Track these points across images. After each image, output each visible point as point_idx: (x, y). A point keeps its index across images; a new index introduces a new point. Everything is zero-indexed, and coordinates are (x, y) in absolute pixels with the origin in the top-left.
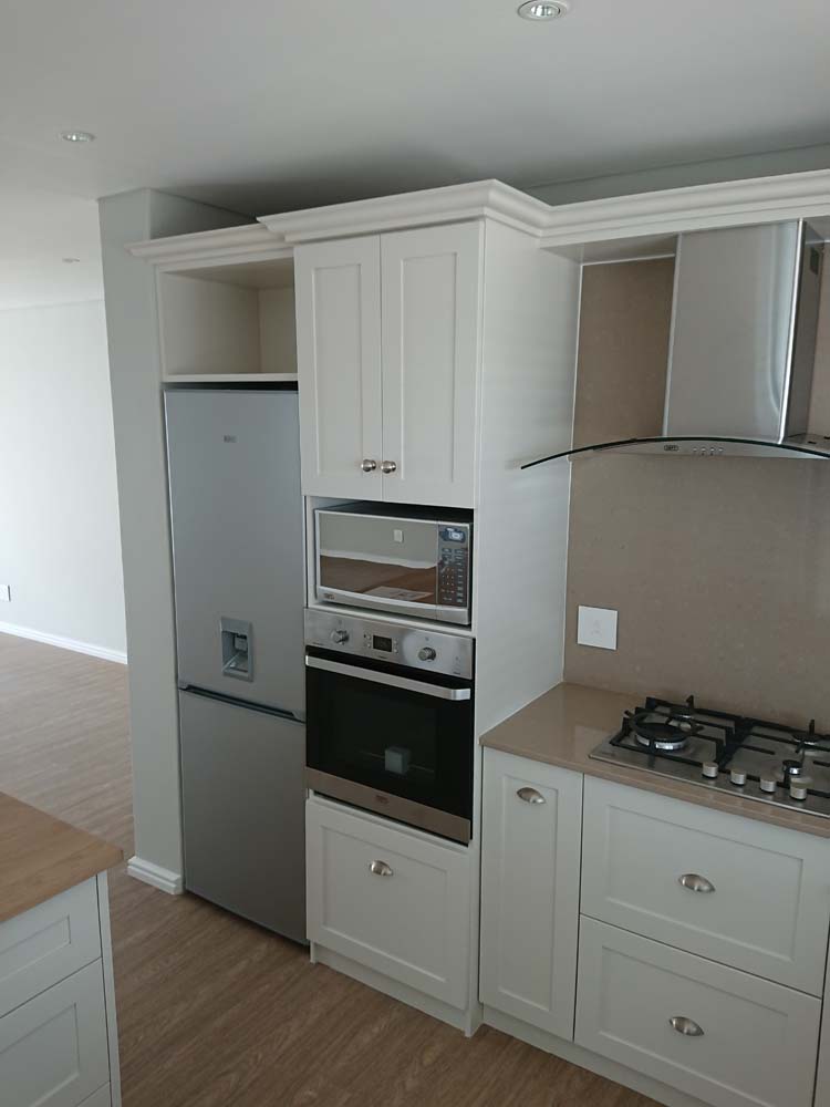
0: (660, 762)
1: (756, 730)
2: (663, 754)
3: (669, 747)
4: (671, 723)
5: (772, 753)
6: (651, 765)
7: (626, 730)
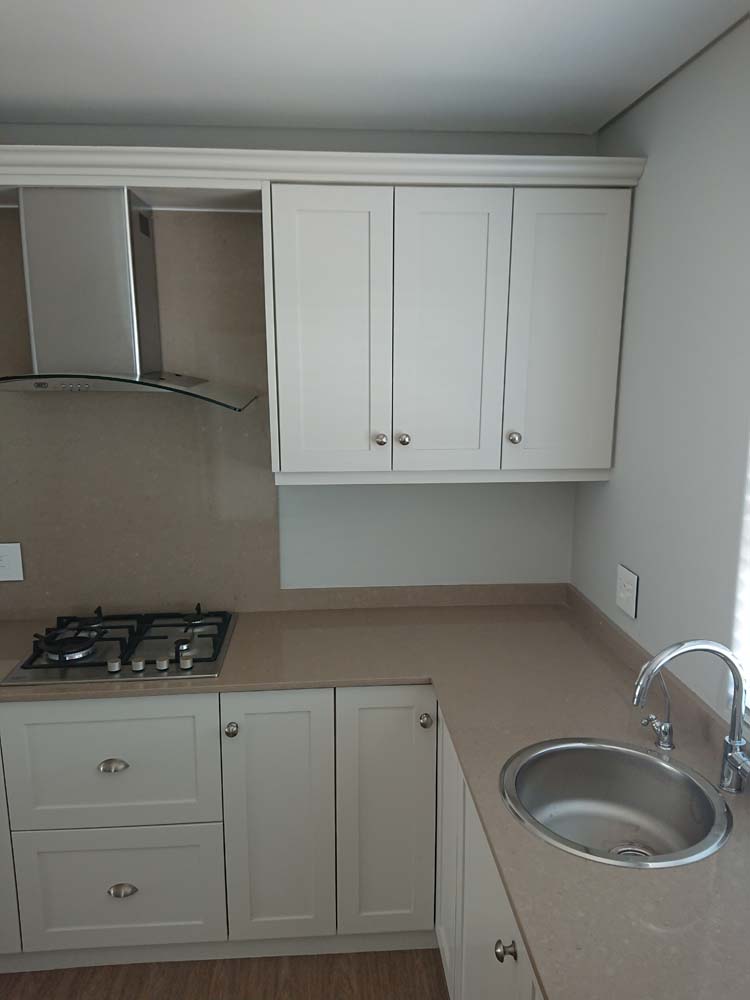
0: (71, 671)
1: (156, 622)
2: (74, 663)
3: (78, 656)
4: (79, 635)
5: (166, 637)
6: (63, 677)
7: (38, 652)
